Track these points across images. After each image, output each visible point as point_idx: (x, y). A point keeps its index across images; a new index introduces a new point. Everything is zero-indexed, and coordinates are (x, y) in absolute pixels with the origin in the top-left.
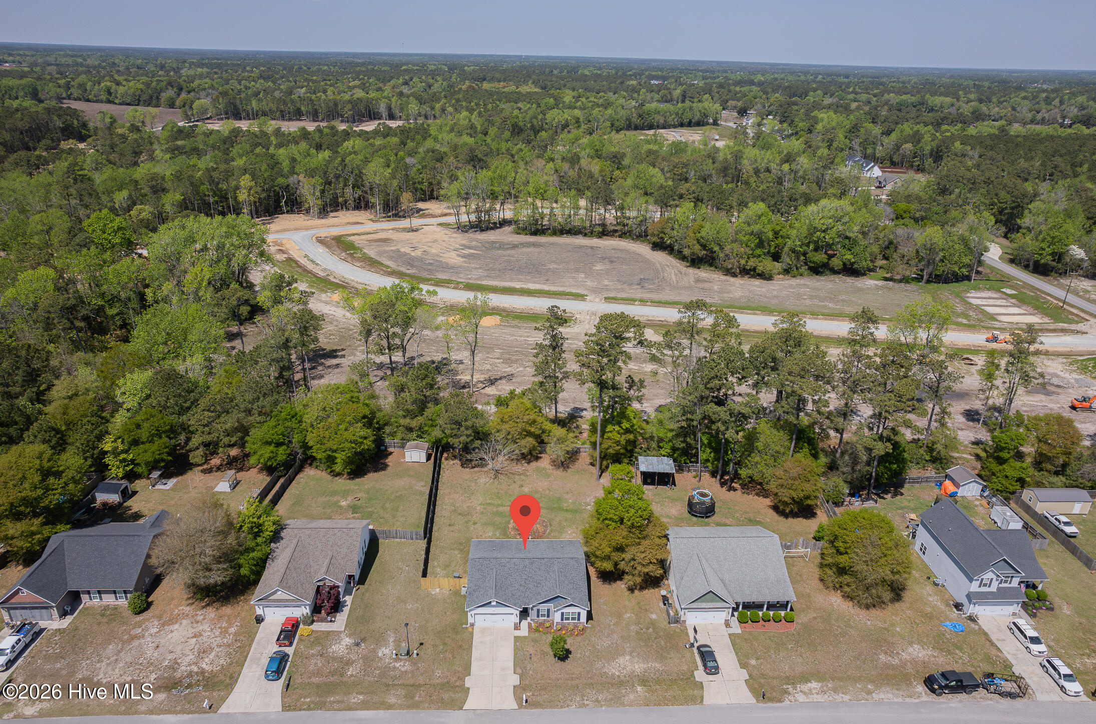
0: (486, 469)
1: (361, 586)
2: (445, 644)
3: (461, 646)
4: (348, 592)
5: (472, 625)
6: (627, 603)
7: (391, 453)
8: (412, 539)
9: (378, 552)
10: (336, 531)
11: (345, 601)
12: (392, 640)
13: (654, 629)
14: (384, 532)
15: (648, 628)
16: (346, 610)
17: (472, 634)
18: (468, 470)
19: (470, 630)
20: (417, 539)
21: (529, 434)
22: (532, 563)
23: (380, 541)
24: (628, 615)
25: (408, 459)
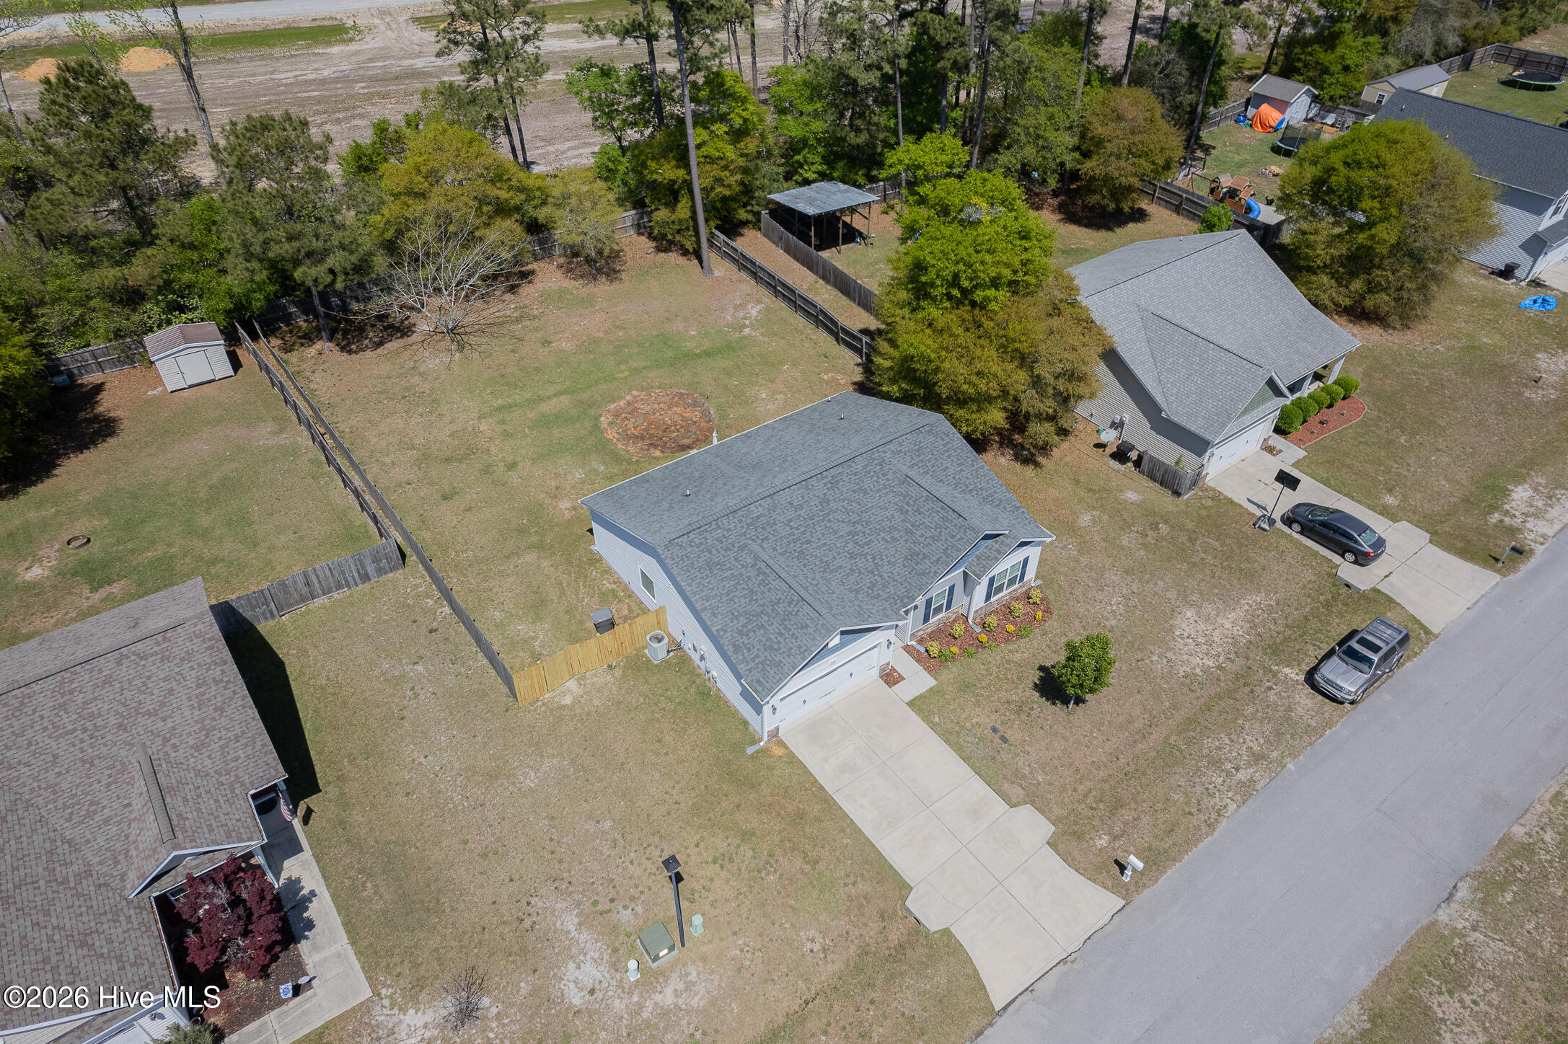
0: (415, 338)
1: (311, 801)
2: (746, 836)
3: (801, 815)
4: (281, 845)
5: (775, 733)
6: (1053, 492)
7: (99, 388)
8: (365, 578)
9: (280, 665)
10: (107, 665)
11: (294, 884)
12: (570, 922)
13: (1166, 522)
14: (262, 597)
15: (1155, 528)
16: (322, 910)
17: (792, 760)
18: (368, 353)
19: (778, 751)
20: (381, 571)
21: (502, 210)
22: (834, 484)
23: (264, 628)
24: (1087, 517)
25: (172, 382)
